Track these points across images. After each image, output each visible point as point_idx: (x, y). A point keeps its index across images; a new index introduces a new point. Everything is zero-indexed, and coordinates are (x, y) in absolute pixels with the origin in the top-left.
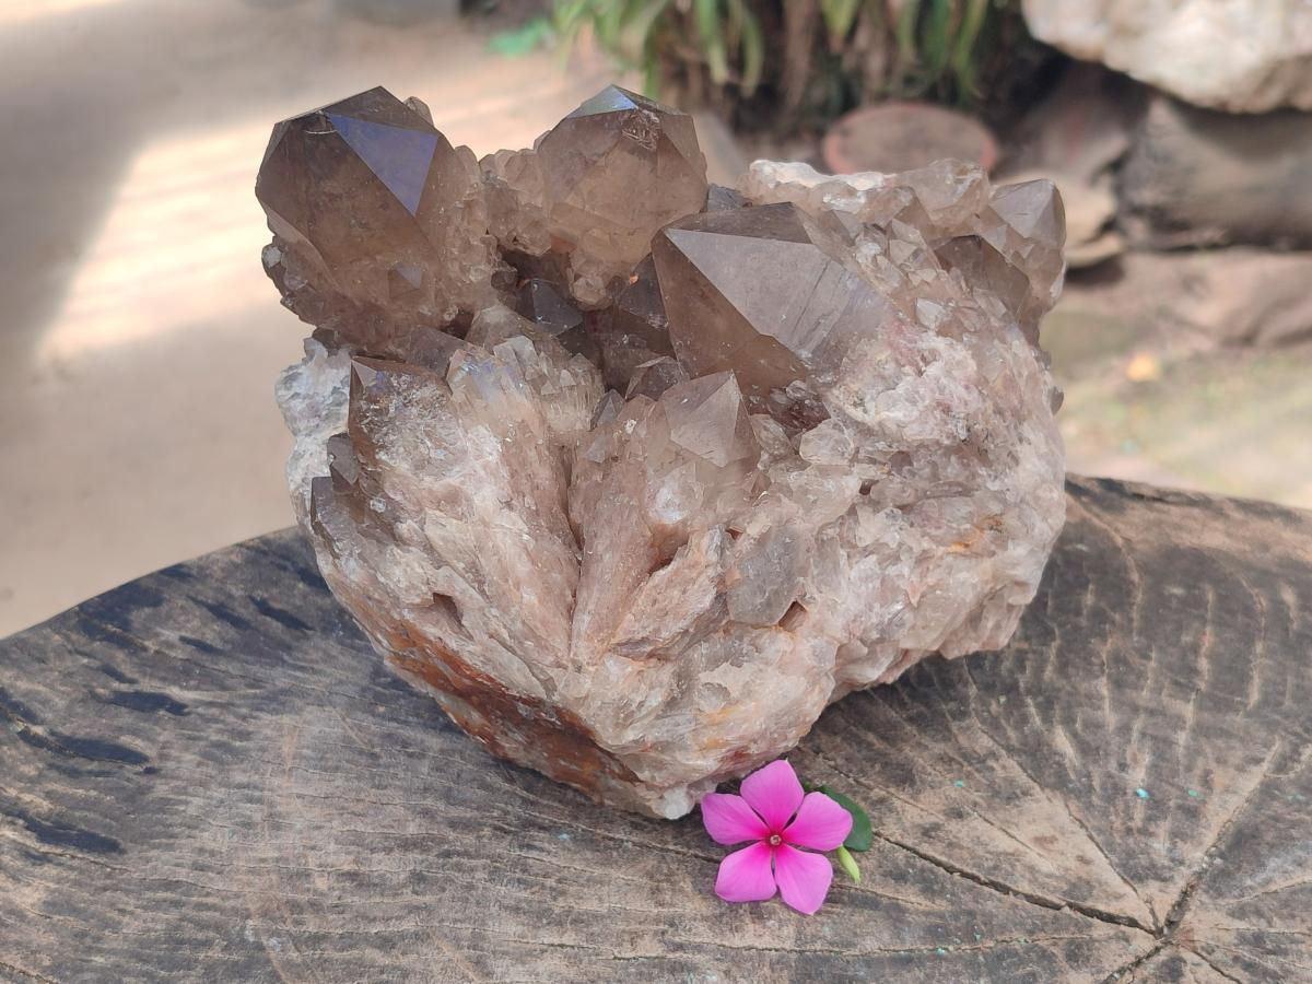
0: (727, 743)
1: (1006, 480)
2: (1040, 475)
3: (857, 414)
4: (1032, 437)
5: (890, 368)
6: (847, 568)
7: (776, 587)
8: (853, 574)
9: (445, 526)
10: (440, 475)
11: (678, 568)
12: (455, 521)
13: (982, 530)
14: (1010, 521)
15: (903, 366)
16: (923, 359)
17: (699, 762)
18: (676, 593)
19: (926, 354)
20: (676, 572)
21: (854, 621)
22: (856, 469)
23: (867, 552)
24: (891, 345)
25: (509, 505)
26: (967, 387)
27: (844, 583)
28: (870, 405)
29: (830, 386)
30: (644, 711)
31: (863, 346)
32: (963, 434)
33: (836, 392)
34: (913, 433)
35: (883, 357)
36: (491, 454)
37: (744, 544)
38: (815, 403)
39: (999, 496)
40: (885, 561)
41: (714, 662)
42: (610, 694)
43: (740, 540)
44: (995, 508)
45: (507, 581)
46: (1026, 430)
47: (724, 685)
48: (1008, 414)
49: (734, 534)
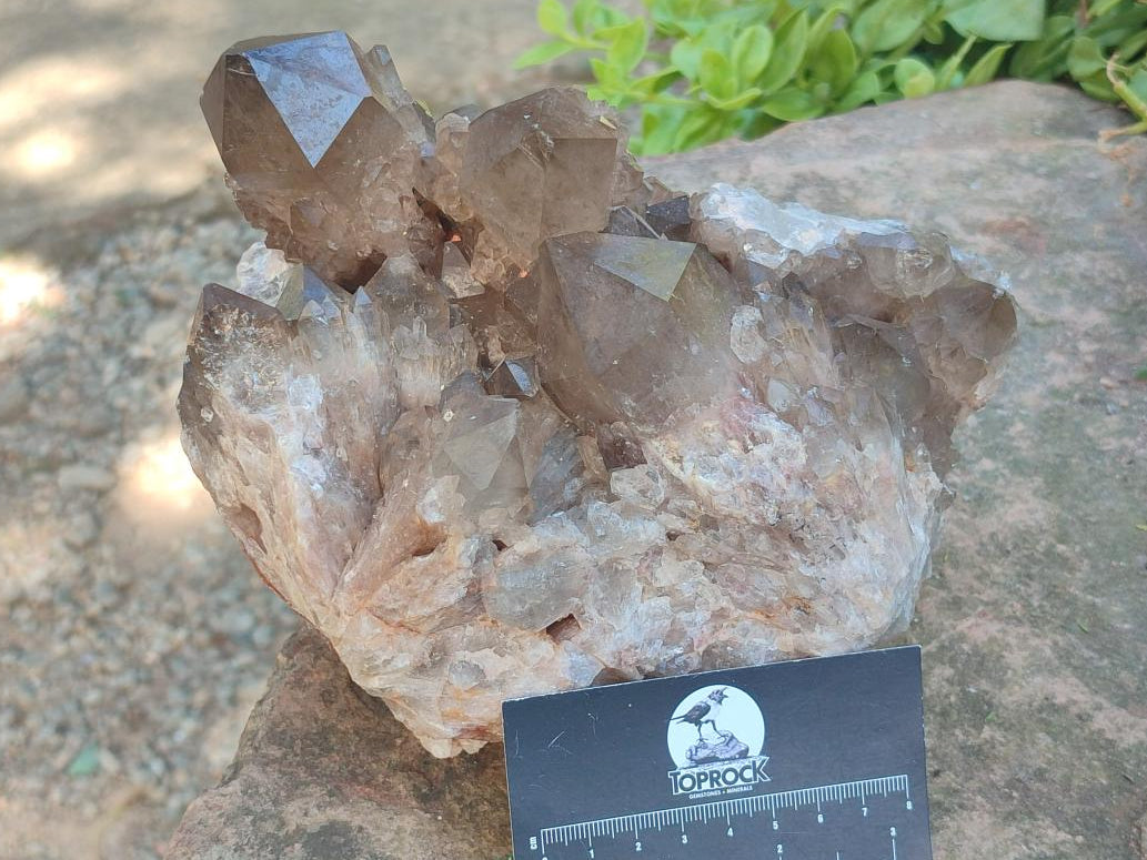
0: (466, 718)
1: (824, 570)
2: (864, 575)
3: (675, 469)
4: (868, 537)
5: (716, 437)
6: (638, 600)
7: (539, 602)
8: (642, 608)
9: (250, 453)
10: (254, 409)
11: (434, 562)
12: (260, 452)
13: (789, 607)
14: (819, 607)
15: (731, 439)
16: (753, 438)
17: (438, 726)
18: (428, 582)
19: (757, 434)
20: (432, 564)
21: (628, 650)
22: (663, 517)
23: (661, 592)
24: (722, 416)
25: (316, 453)
26: (788, 477)
27: (628, 614)
28: (688, 466)
29: (651, 436)
30: (389, 668)
31: (694, 409)
32: (772, 519)
33: (656, 444)
34: (722, 504)
35: (710, 425)
36: (310, 403)
37: (506, 558)
38: (635, 447)
39: (813, 583)
40: (676, 605)
41: (475, 645)
42: (358, 644)
43: (504, 553)
44: (805, 592)
45: (289, 520)
46: (863, 528)
47: (481, 667)
48: (836, 511)
49: (501, 546)
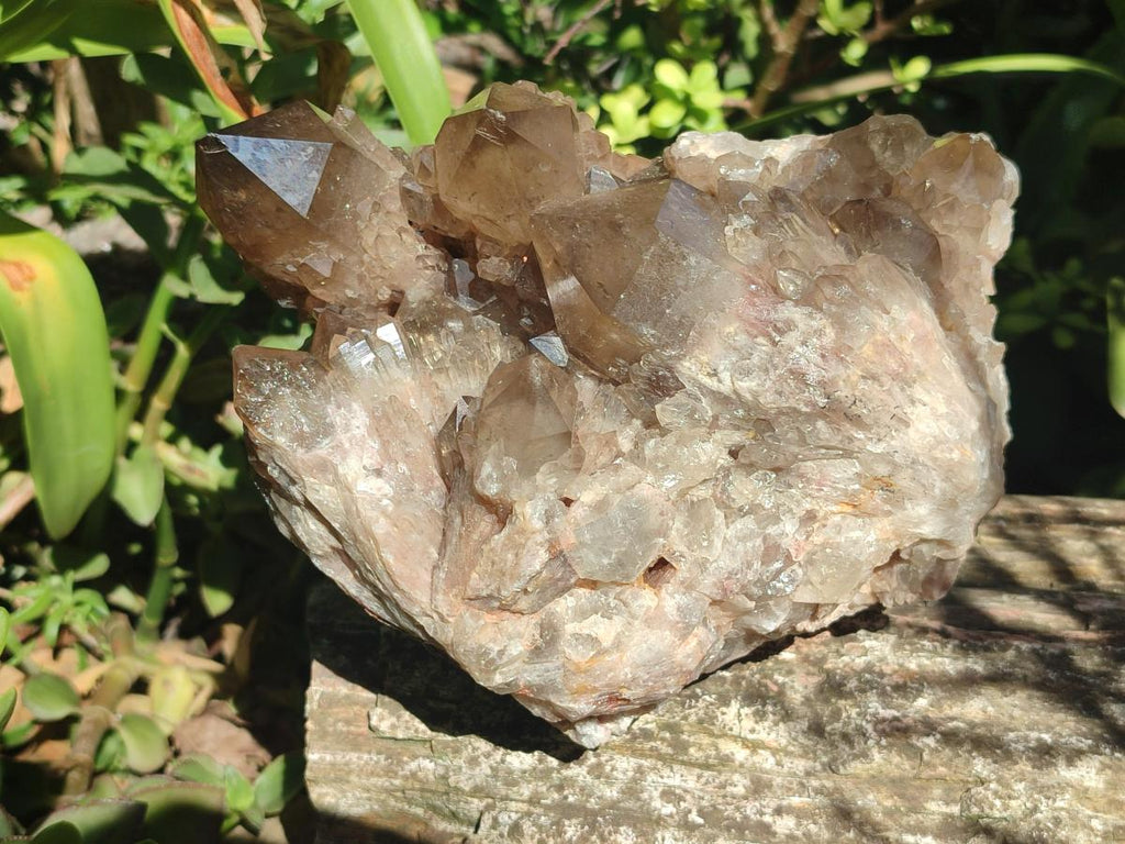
0: (595, 690)
1: (893, 443)
2: (935, 437)
3: (711, 383)
4: (926, 399)
5: (742, 339)
6: (723, 527)
7: (623, 549)
8: (730, 533)
9: (318, 491)
10: (309, 448)
11: (510, 534)
12: (327, 487)
13: (873, 490)
14: (903, 481)
15: (756, 337)
16: (777, 329)
17: (571, 705)
18: (510, 556)
19: (779, 325)
20: (509, 537)
21: (728, 578)
22: (718, 435)
23: (742, 513)
24: (740, 317)
25: (378, 473)
26: (823, 356)
27: (718, 543)
28: (726, 376)
29: (679, 358)
30: (505, 659)
31: (711, 319)
32: (822, 402)
33: (687, 364)
34: (769, 400)
35: (732, 329)
36: (358, 427)
37: (576, 511)
38: (668, 375)
39: (886, 458)
40: (761, 522)
41: (582, 614)
42: (469, 643)
43: (574, 507)
44: (882, 470)
46: (918, 392)
47: (594, 636)
48: (884, 379)
49: (568, 502)
